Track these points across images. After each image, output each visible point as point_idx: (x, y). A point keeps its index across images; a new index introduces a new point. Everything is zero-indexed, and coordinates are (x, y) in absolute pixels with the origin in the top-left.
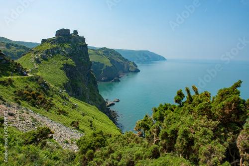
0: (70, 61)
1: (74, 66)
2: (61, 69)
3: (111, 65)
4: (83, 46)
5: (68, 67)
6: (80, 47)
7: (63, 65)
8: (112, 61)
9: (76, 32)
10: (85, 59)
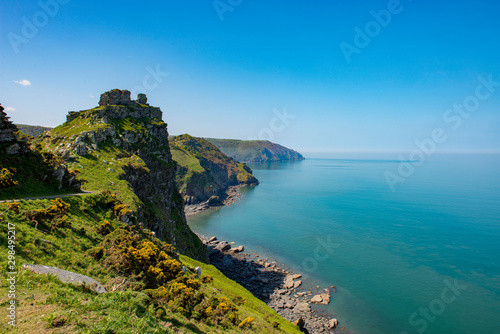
0: (136, 161)
1: (145, 172)
2: (121, 177)
3: (203, 170)
4: (159, 128)
5: (134, 174)
6: (153, 129)
7: (125, 168)
8: (204, 163)
9: (143, 98)
10: (164, 155)
